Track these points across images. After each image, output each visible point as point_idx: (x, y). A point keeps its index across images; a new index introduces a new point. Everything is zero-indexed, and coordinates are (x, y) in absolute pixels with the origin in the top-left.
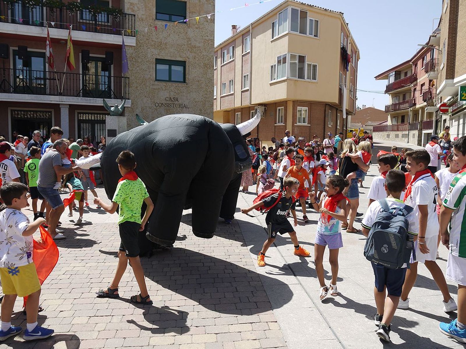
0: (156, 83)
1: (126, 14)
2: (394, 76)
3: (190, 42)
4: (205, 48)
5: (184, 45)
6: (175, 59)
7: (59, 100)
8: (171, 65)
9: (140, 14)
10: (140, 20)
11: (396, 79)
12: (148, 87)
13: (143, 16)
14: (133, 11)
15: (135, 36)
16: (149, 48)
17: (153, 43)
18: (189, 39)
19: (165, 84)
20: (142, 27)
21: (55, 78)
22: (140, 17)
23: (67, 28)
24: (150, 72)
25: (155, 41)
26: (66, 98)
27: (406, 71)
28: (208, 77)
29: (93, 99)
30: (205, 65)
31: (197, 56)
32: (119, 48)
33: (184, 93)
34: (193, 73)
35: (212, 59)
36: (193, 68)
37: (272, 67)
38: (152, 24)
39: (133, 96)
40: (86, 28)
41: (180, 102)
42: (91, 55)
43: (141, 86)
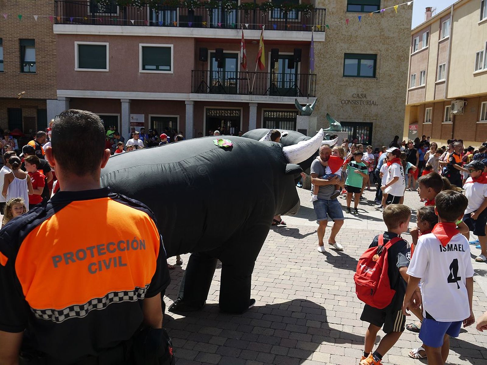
0: (344, 79)
1: (317, 9)
3: (382, 33)
4: (399, 39)
5: (377, 37)
6: (365, 53)
7: (250, 98)
8: (361, 59)
9: (331, 7)
10: (330, 14)
12: (335, 84)
13: (333, 10)
14: (324, 5)
15: (324, 31)
16: (338, 43)
17: (342, 37)
18: (382, 29)
19: (353, 80)
20: (330, 20)
21: (246, 78)
22: (330, 11)
23: (260, 28)
24: (337, 68)
25: (346, 35)
26: (255, 97)
28: (401, 70)
29: (280, 98)
30: (399, 57)
31: (390, 48)
32: (307, 45)
33: (373, 89)
34: (384, 67)
35: (407, 50)
36: (384, 61)
37: (478, 54)
38: (342, 17)
39: (319, 94)
40: (277, 27)
41: (368, 99)
42: (280, 53)
43: (328, 82)
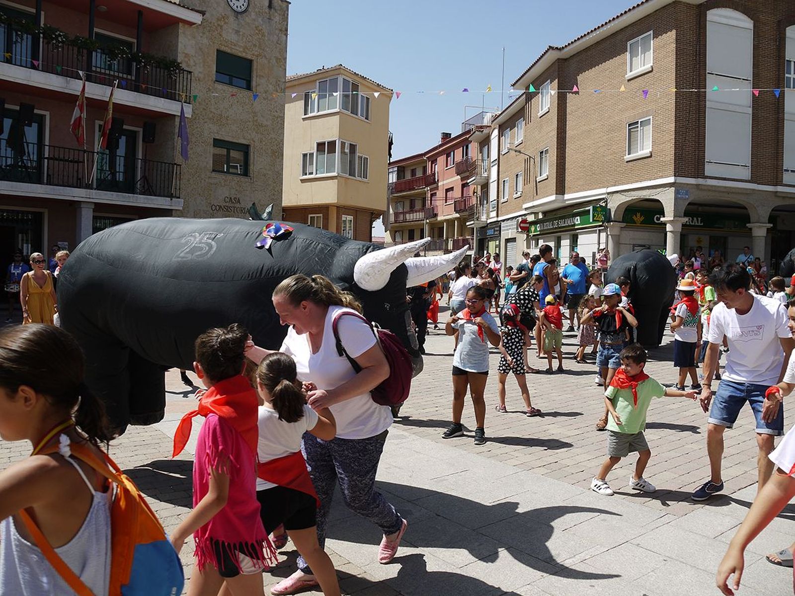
0: (213, 174)
1: (183, 70)
2: (396, 173)
3: (256, 118)
4: (273, 129)
5: (250, 122)
6: (237, 141)
8: (230, 149)
9: (197, 71)
10: (196, 80)
11: (398, 178)
12: (203, 181)
13: (200, 75)
14: (188, 66)
15: (190, 104)
16: (206, 122)
17: (211, 116)
18: (255, 113)
19: (224, 177)
20: (197, 89)
21: (81, 160)
22: (196, 75)
24: (206, 158)
25: (214, 114)
26: (96, 193)
27: (414, 168)
28: (276, 170)
29: (133, 197)
30: (274, 152)
31: (264, 139)
32: (167, 117)
33: (248, 192)
34: (258, 163)
35: (281, 144)
36: (258, 155)
37: (305, 155)
38: (211, 88)
39: (183, 194)
40: (126, 85)
41: (242, 205)
42: (125, 127)
43: (195, 178)
